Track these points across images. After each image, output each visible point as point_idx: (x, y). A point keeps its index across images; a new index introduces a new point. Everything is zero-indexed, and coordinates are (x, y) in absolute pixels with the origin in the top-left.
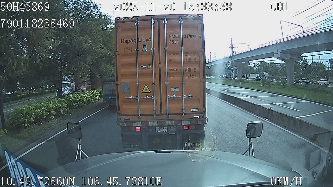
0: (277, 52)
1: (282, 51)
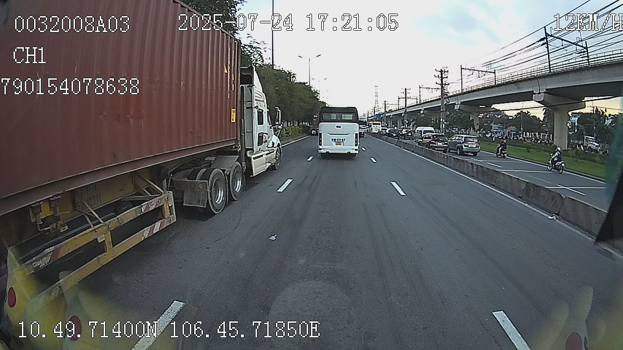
0: (538, 92)
1: (546, 90)
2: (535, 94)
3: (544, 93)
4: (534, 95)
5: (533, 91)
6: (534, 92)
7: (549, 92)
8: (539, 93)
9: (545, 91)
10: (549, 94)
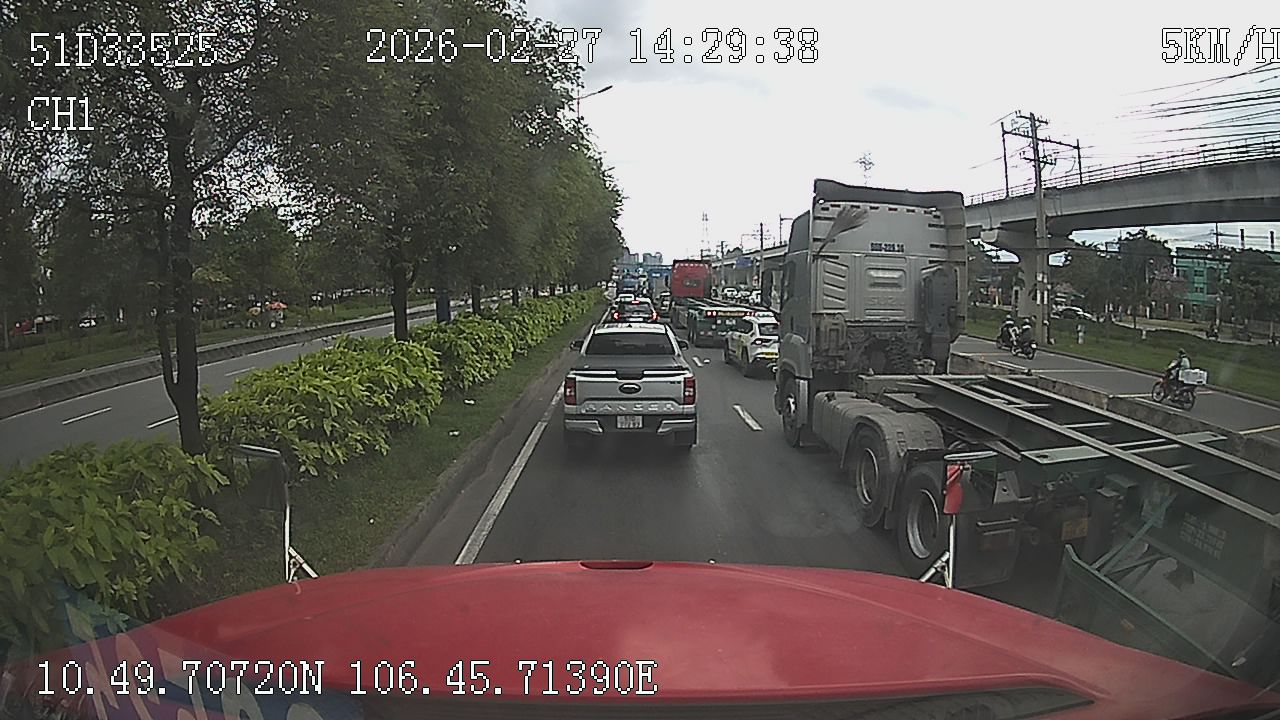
0: (989, 227)
1: (1002, 223)
2: (984, 230)
3: (998, 228)
4: (982, 233)
5: (981, 226)
6: (984, 227)
7: (1004, 226)
8: (991, 229)
9: (999, 225)
10: (1006, 230)
